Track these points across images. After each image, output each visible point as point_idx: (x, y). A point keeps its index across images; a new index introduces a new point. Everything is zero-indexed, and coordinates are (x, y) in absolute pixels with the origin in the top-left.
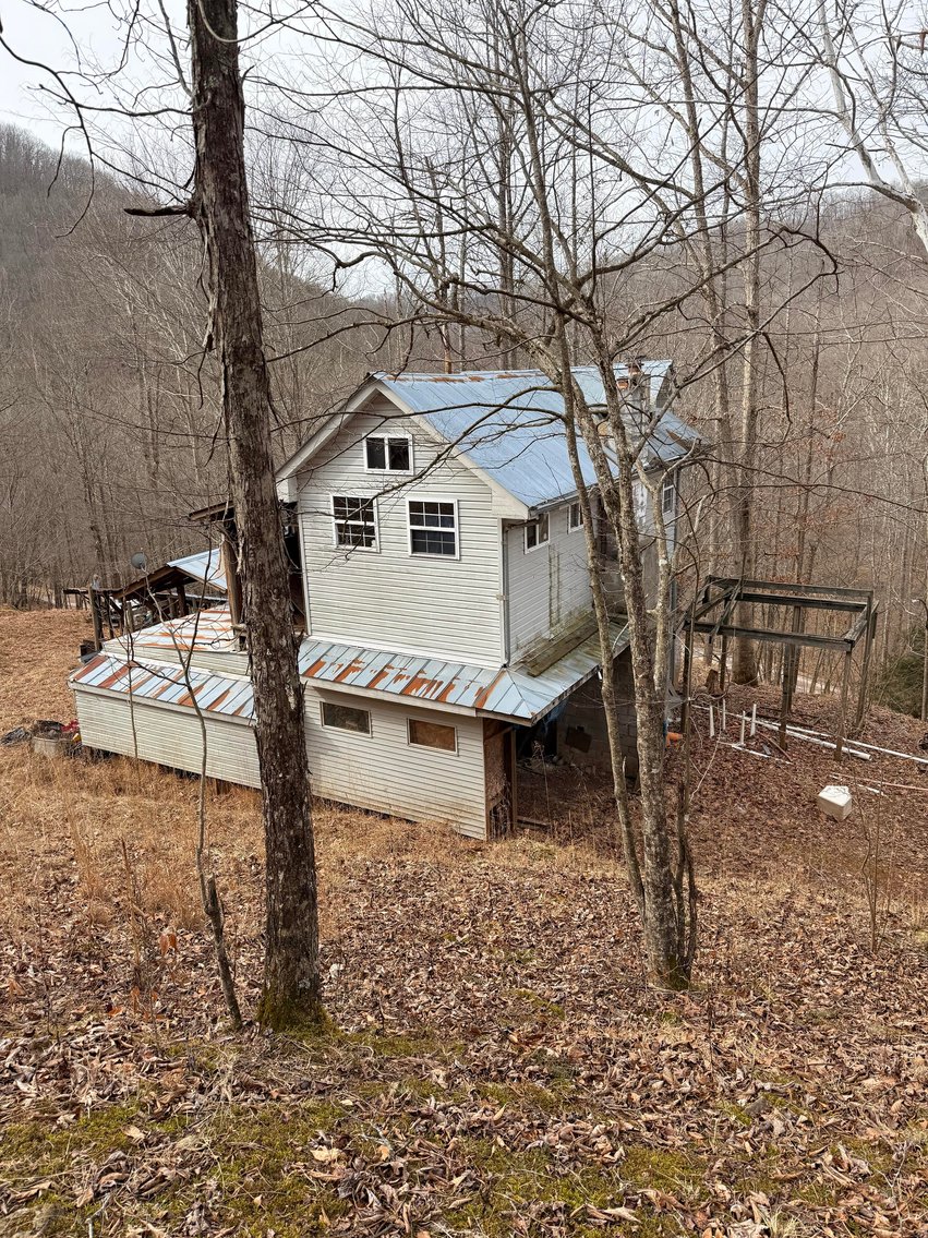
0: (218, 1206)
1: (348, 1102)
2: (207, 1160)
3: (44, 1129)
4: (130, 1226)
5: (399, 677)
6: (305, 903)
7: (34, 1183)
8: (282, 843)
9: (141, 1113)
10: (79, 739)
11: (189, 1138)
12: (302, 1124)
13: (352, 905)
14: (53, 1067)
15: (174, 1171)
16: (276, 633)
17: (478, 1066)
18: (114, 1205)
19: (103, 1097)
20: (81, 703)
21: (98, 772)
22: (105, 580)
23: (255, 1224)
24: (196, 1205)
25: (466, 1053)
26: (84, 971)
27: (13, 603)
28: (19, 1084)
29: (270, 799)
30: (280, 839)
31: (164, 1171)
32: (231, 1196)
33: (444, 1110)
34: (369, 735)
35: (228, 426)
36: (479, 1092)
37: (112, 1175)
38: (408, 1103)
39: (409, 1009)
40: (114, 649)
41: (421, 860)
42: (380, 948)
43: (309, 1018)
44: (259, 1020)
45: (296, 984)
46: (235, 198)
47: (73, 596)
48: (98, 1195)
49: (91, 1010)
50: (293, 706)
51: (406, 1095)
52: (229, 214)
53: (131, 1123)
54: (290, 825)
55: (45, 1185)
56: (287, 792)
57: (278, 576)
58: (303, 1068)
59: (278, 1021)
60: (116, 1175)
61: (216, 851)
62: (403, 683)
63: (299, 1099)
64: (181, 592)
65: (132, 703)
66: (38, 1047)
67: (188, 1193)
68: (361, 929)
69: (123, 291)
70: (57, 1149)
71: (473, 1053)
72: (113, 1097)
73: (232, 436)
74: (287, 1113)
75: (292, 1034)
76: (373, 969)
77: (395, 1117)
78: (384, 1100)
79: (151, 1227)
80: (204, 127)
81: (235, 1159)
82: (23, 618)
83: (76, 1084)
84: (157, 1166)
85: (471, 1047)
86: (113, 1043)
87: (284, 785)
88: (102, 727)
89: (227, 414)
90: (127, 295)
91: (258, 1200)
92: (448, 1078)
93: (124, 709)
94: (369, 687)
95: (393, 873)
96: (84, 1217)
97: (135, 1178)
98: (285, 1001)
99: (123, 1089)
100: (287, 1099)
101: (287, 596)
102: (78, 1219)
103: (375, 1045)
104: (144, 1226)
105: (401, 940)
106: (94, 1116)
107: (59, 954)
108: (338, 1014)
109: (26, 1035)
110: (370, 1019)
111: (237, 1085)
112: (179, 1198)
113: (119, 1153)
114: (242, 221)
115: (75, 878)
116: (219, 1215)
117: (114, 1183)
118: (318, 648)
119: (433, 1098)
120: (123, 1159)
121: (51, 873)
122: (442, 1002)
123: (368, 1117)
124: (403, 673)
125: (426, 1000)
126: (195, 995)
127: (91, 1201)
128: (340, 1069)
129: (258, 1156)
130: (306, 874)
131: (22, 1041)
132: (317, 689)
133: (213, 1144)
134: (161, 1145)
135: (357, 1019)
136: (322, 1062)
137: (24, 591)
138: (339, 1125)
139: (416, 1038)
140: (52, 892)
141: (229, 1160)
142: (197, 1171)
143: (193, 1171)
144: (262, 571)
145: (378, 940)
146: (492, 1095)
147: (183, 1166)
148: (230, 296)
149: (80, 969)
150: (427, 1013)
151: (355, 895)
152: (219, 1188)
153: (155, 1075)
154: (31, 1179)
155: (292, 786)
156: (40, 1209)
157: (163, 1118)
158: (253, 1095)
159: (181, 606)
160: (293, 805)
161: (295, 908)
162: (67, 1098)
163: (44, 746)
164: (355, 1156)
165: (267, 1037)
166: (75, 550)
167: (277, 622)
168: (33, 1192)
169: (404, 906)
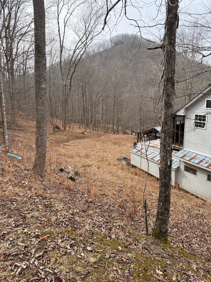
0: (132, 272)
1: (168, 263)
2: (133, 261)
3: (104, 239)
4: (114, 267)
5: (206, 163)
6: (166, 212)
7: (99, 249)
8: (162, 196)
9: (122, 244)
10: (130, 162)
11: (130, 254)
12: (155, 262)
13: (183, 216)
14: (109, 228)
15: (125, 259)
16: (167, 146)
17: (206, 269)
18: (112, 261)
19: (116, 238)
20: (132, 155)
21: (132, 170)
22: (141, 130)
23: (139, 280)
24: (128, 269)
25: (205, 264)
26: (121, 210)
27: (123, 133)
28: (102, 229)
29: (161, 185)
30: (162, 195)
31: (123, 259)
32: (136, 271)
33: (193, 276)
34: (196, 176)
35: (163, 97)
36: (204, 276)
37: (113, 254)
38: (184, 270)
39: (192, 247)
40: (139, 145)
41: (205, 211)
42: (188, 229)
43: (163, 239)
44: (152, 234)
45: (161, 230)
46: (172, 43)
47: (134, 133)
48: (110, 257)
49: (120, 219)
50: (169, 164)
51: (183, 268)
52: (170, 47)
53: (120, 246)
54: (165, 192)
55: (101, 251)
56: (165, 184)
57: (169, 133)
58: (159, 250)
59: (156, 236)
60: (114, 255)
61: (153, 193)
62: (208, 164)
63: (157, 256)
64: (156, 134)
65: (141, 157)
66: (107, 222)
67: (127, 266)
68: (185, 223)
69: (154, 67)
70: (105, 245)
71: (207, 265)
72: (118, 239)
73: (163, 99)
74: (152, 259)
75: (159, 241)
76: (185, 233)
77: (179, 272)
78: (177, 266)
79: (118, 269)
80: (167, 27)
81: (139, 263)
82: (124, 136)
83: (112, 233)
84: (122, 257)
85: (207, 263)
86: (121, 227)
87: (164, 183)
88: (135, 160)
89: (163, 94)
90: (155, 68)
91: (141, 275)
92: (197, 268)
93: (139, 158)
94: (198, 164)
95: (196, 212)
96: (106, 260)
97: (117, 257)
98: (158, 233)
99: (120, 238)
100: (154, 255)
101: (171, 138)
102: (105, 260)
103: (179, 252)
104: (117, 268)
105: (194, 229)
106: (113, 241)
107: (118, 205)
108: (173, 241)
109: (106, 219)
110: (181, 245)
111: (143, 247)
112: (125, 266)
113: (116, 251)
114: (173, 48)
115: (124, 190)
116: (132, 274)
117: (113, 256)
118: (186, 152)
119: (191, 272)
120: (116, 252)
121: (120, 188)
122: (201, 249)
123: (173, 268)
124: (208, 162)
125: (197, 246)
126: (141, 224)
127: (108, 258)
128: (168, 254)
129: (143, 265)
130: (167, 205)
131: (105, 220)
132: (184, 162)
133: (134, 258)
134: (124, 253)
135: (177, 244)
136: (165, 250)
137: (126, 131)
138: (165, 267)
139: (192, 254)
140: (119, 192)
141: (137, 263)
142: (130, 262)
143: (129, 262)
144: (166, 131)
145: (188, 227)
146: (208, 279)
147: (127, 259)
148: (168, 66)
149: (120, 210)
150: (197, 250)
151: (185, 214)
152: (133, 268)
153: (127, 237)
154: (99, 248)
155: (166, 184)
156: (99, 255)
157: (126, 247)
158: (146, 251)
159: (155, 137)
160: (166, 188)
161: (164, 212)
162: (109, 235)
163: (124, 162)
164: (166, 276)
165: (153, 239)
166: (136, 123)
167: (168, 144)
168: (99, 251)
169: (198, 221)
